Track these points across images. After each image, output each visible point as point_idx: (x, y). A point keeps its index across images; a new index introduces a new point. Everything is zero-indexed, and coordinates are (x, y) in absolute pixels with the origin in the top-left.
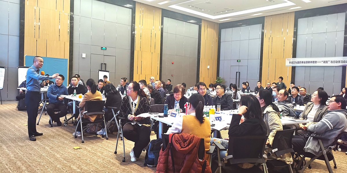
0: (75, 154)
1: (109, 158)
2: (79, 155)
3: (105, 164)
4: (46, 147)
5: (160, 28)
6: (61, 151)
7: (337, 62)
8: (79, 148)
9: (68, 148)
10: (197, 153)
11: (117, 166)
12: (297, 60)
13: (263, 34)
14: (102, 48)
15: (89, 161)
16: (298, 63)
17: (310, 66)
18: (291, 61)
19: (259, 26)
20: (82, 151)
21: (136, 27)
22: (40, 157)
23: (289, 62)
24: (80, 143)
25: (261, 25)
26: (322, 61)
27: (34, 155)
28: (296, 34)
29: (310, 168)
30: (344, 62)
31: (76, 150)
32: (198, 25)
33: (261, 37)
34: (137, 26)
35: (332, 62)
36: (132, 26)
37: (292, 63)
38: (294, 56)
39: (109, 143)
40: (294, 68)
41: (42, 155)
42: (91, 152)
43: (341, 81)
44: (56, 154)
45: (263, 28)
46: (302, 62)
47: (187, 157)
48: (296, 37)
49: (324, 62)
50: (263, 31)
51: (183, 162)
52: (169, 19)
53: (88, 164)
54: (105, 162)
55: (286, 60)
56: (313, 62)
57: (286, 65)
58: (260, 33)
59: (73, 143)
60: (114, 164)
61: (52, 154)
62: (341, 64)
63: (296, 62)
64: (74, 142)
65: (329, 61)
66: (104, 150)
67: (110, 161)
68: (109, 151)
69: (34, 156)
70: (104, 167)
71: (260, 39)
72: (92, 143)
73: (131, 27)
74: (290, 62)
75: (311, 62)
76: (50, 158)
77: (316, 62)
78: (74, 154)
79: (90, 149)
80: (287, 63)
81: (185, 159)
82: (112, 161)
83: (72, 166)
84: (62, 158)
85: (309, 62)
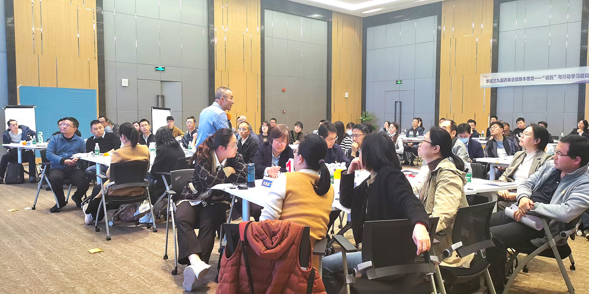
0: (90, 262)
1: (151, 269)
2: (96, 265)
3: (143, 280)
4: (38, 252)
5: (258, 29)
6: (64, 258)
7: (569, 77)
8: (99, 250)
9: (78, 252)
10: (296, 257)
11: (164, 283)
12: (500, 75)
13: (439, 33)
14: (157, 69)
15: (113, 275)
16: (502, 80)
17: (523, 86)
18: (490, 78)
19: (433, 19)
20: (103, 257)
21: (215, 29)
22: (21, 271)
23: (485, 82)
24: (104, 241)
25: (436, 16)
26: (544, 77)
27: (11, 267)
28: (496, 32)
29: (526, 270)
30: (582, 76)
31: (92, 255)
32: (326, 23)
33: (436, 39)
34: (218, 28)
35: (560, 77)
36: (209, 27)
37: (491, 81)
38: (495, 69)
39: (157, 238)
40: (494, 91)
41: (25, 268)
42: (120, 258)
43: (576, 111)
44: (53, 265)
45: (439, 23)
46: (509, 80)
47: (278, 266)
48: (497, 35)
49: (548, 78)
50: (439, 28)
51: (270, 276)
52: (274, 12)
53: (109, 282)
54: (143, 276)
55: (481, 77)
56: (528, 78)
57: (481, 85)
58: (435, 32)
59: (90, 241)
60: (158, 281)
61: (46, 265)
62: (576, 80)
63: (498, 80)
64: (93, 241)
65: (555, 75)
66: (145, 254)
67: (152, 274)
68: (155, 255)
69: (9, 271)
70: (138, 287)
71: (436, 43)
72: (126, 240)
73: (206, 29)
74: (488, 81)
75: (524, 78)
76: (40, 273)
77: (533, 78)
78: (87, 263)
79: (119, 253)
80: (483, 83)
81: (274, 268)
82: (156, 273)
83: (77, 288)
84: (62, 272)
85: (520, 79)
